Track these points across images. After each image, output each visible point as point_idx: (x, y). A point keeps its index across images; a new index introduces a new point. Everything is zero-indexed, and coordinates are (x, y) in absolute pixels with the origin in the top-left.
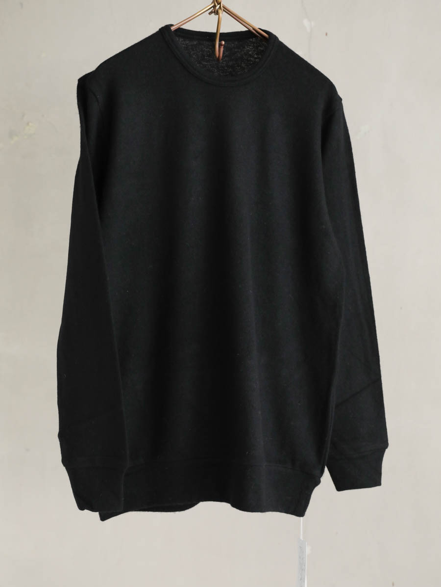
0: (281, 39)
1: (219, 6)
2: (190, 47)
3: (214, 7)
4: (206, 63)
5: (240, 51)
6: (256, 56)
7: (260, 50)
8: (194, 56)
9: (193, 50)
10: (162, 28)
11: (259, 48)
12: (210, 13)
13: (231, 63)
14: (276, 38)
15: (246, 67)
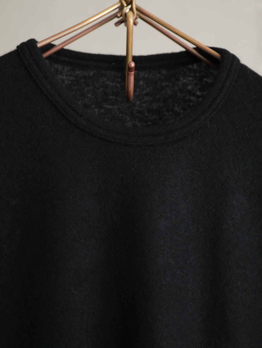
0: (245, 60)
1: (130, 7)
2: (83, 80)
3: (121, 8)
4: (110, 107)
5: (170, 85)
6: (199, 93)
7: (206, 82)
8: (89, 95)
9: (88, 86)
10: (23, 44)
11: (205, 79)
12: (117, 24)
13: (155, 106)
14: (234, 59)
15: (182, 111)
